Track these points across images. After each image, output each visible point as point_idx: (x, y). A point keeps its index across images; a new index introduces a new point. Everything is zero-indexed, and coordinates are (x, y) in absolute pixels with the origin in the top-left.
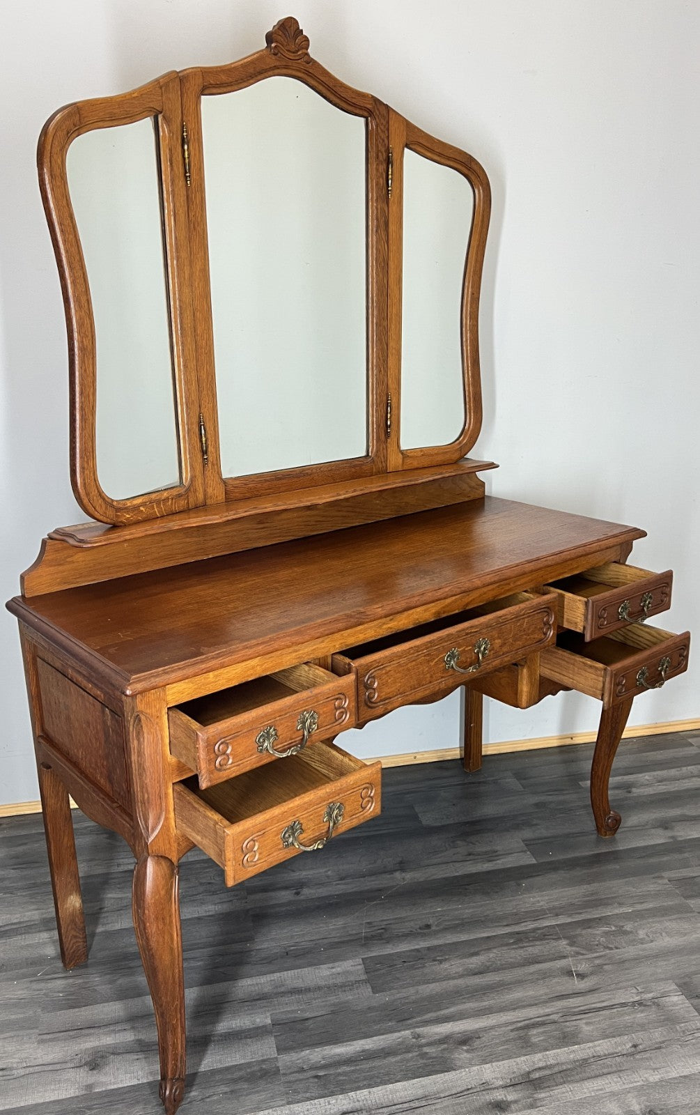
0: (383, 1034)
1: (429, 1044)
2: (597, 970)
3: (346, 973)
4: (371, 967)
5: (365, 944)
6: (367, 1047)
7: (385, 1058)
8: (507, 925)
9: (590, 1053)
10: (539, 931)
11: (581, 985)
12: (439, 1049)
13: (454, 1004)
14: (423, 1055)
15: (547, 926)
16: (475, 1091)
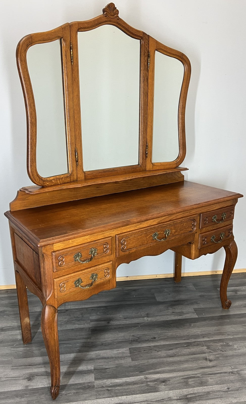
0: (134, 376)
1: (150, 381)
2: (217, 359)
3: (123, 353)
4: (132, 351)
5: (131, 343)
6: (127, 381)
7: (133, 385)
8: (184, 340)
9: (211, 389)
10: (196, 343)
11: (210, 364)
12: (154, 383)
13: (161, 367)
14: (148, 385)
15: (199, 341)
16: (166, 400)
